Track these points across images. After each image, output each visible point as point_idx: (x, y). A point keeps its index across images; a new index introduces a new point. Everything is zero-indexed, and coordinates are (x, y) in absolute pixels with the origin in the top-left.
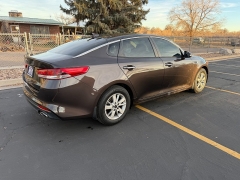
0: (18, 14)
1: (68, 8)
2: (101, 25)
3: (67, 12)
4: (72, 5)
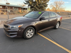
0: (9, 4)
1: (26, 3)
2: (36, 8)
3: (26, 4)
4: (27, 2)
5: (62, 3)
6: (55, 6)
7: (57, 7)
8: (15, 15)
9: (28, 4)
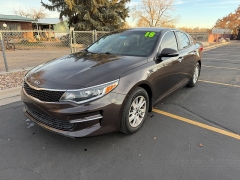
1: (50, 4)
3: (50, 8)
5: (167, 3)
6: (146, 15)
7: (152, 15)
8: (17, 52)
9: (60, 8)
